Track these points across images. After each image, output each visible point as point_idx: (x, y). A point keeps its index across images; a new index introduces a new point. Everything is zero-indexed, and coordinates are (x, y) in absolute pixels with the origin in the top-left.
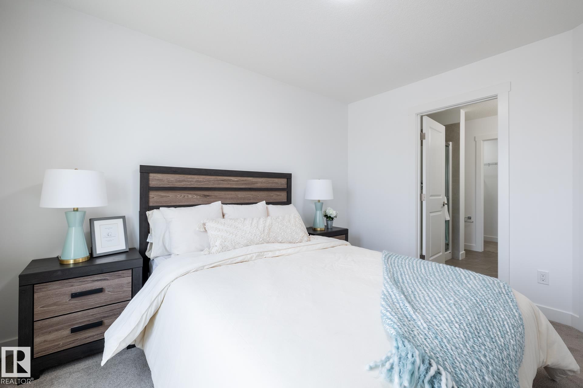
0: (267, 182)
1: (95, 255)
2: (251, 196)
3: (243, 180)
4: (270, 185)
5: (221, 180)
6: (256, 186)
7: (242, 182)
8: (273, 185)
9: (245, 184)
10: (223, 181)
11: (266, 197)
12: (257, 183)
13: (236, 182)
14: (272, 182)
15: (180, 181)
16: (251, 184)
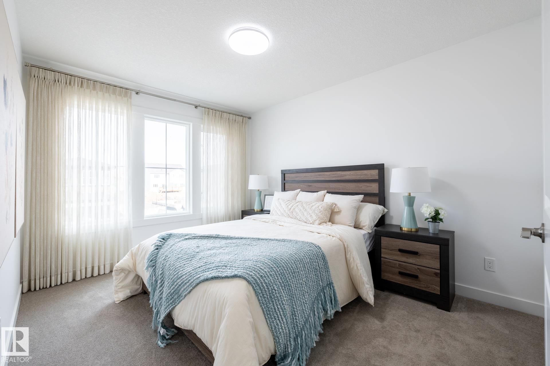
0: (355, 174)
1: (263, 210)
2: (340, 187)
3: (334, 174)
4: (358, 177)
5: (318, 175)
6: (345, 179)
7: (333, 176)
8: (362, 177)
9: (335, 177)
10: (319, 175)
11: (354, 188)
12: (345, 175)
13: (328, 176)
14: (361, 174)
15: (297, 177)
16: (340, 177)
